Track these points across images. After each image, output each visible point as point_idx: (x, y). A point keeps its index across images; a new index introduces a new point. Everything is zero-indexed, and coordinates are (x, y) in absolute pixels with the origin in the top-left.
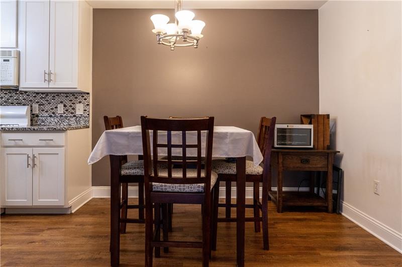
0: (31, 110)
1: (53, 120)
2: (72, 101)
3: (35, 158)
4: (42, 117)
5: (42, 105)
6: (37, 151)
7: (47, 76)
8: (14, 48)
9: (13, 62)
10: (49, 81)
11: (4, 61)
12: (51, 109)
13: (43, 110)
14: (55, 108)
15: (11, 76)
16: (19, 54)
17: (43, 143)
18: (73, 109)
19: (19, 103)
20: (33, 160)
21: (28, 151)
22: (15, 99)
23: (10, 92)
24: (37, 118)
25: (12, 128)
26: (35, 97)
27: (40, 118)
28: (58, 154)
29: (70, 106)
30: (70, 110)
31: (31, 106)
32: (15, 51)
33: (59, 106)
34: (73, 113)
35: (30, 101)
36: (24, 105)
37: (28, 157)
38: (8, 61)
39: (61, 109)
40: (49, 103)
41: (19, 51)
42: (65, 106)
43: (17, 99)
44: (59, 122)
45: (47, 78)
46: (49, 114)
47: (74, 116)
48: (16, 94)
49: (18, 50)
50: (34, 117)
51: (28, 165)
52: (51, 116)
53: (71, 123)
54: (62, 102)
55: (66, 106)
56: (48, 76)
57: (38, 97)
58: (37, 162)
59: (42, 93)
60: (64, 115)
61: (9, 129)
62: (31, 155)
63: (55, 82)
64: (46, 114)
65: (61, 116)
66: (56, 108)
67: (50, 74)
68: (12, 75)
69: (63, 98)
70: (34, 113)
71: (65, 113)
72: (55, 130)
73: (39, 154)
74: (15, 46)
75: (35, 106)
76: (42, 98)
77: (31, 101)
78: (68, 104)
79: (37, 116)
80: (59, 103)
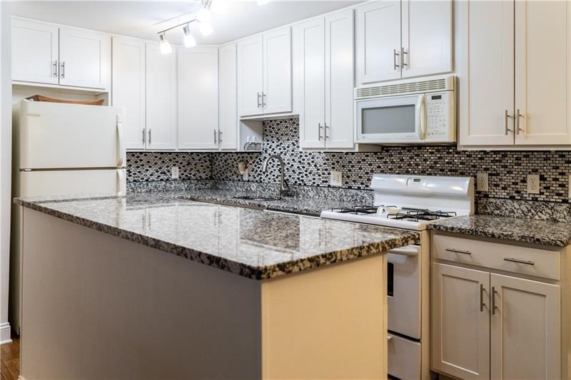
0: (476, 185)
1: (518, 207)
2: (557, 168)
3: (495, 294)
4: (494, 198)
5: (494, 175)
6: (499, 280)
7: (510, 121)
8: (449, 73)
9: (447, 98)
10: (516, 131)
11: (434, 98)
12: (513, 183)
13: (497, 185)
14: (522, 181)
15: (444, 125)
16: (457, 82)
17: (513, 267)
18: (562, 186)
19: (454, 171)
20: (492, 299)
21: (482, 276)
22: (447, 163)
23: (438, 151)
24: (485, 200)
25: (452, 228)
26: (481, 159)
27: (491, 200)
28: (545, 296)
29: (554, 179)
30: (555, 187)
31: (475, 177)
32: (450, 78)
33: (529, 177)
34: (561, 195)
35: (472, 166)
36: (462, 174)
37: (482, 290)
38: (439, 97)
39: (533, 185)
40: (508, 172)
41: (457, 77)
42: (542, 178)
43: (451, 163)
44: (529, 211)
45: (510, 127)
46: (508, 194)
47: (565, 201)
48: (448, 153)
49: (455, 75)
50: (480, 198)
51: (482, 305)
52: (512, 198)
53: (557, 215)
54: (535, 171)
55: (545, 179)
56: (514, 121)
57: (488, 159)
58: (499, 303)
59: (495, 152)
60: (542, 198)
61: (446, 228)
62: (486, 287)
63: (527, 132)
64: (504, 194)
65: (535, 200)
66: (524, 181)
67: (516, 117)
68: (446, 123)
69: (537, 163)
70: (479, 189)
71: (542, 194)
72: (537, 243)
73: (502, 287)
74: (449, 69)
75: (483, 176)
76: (494, 161)
77: (474, 166)
78: (550, 175)
79: (486, 196)
80: (530, 173)
